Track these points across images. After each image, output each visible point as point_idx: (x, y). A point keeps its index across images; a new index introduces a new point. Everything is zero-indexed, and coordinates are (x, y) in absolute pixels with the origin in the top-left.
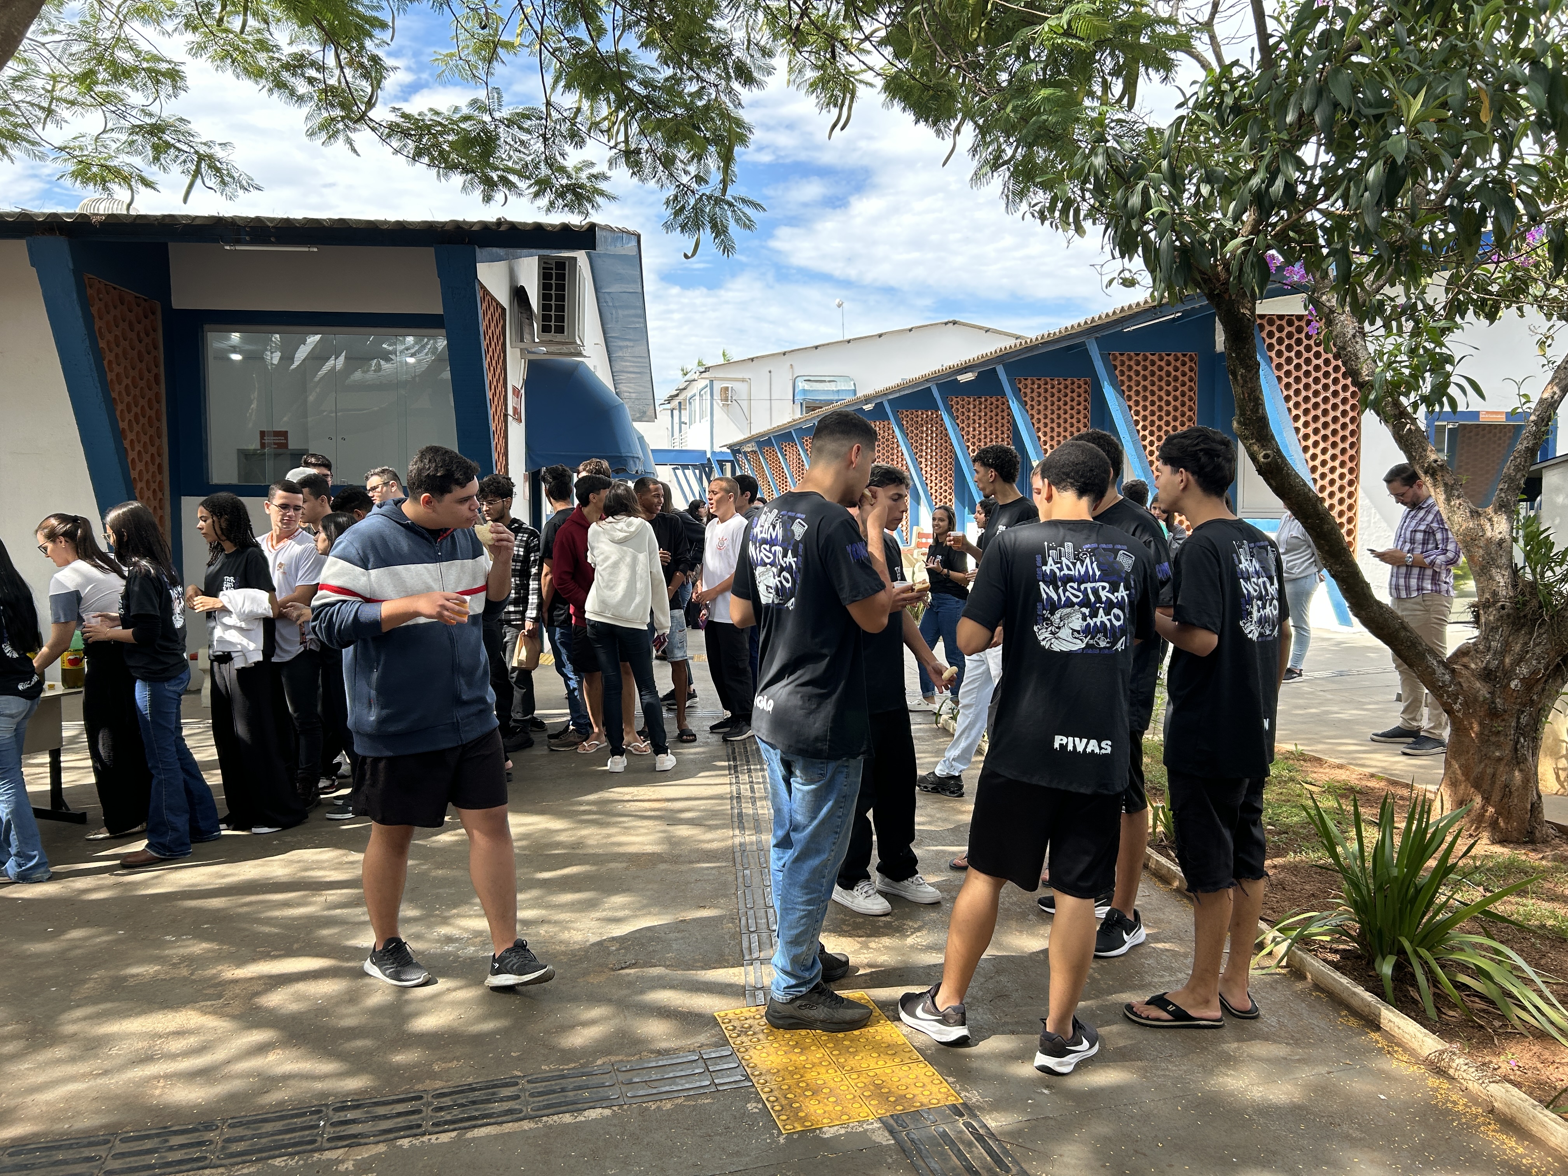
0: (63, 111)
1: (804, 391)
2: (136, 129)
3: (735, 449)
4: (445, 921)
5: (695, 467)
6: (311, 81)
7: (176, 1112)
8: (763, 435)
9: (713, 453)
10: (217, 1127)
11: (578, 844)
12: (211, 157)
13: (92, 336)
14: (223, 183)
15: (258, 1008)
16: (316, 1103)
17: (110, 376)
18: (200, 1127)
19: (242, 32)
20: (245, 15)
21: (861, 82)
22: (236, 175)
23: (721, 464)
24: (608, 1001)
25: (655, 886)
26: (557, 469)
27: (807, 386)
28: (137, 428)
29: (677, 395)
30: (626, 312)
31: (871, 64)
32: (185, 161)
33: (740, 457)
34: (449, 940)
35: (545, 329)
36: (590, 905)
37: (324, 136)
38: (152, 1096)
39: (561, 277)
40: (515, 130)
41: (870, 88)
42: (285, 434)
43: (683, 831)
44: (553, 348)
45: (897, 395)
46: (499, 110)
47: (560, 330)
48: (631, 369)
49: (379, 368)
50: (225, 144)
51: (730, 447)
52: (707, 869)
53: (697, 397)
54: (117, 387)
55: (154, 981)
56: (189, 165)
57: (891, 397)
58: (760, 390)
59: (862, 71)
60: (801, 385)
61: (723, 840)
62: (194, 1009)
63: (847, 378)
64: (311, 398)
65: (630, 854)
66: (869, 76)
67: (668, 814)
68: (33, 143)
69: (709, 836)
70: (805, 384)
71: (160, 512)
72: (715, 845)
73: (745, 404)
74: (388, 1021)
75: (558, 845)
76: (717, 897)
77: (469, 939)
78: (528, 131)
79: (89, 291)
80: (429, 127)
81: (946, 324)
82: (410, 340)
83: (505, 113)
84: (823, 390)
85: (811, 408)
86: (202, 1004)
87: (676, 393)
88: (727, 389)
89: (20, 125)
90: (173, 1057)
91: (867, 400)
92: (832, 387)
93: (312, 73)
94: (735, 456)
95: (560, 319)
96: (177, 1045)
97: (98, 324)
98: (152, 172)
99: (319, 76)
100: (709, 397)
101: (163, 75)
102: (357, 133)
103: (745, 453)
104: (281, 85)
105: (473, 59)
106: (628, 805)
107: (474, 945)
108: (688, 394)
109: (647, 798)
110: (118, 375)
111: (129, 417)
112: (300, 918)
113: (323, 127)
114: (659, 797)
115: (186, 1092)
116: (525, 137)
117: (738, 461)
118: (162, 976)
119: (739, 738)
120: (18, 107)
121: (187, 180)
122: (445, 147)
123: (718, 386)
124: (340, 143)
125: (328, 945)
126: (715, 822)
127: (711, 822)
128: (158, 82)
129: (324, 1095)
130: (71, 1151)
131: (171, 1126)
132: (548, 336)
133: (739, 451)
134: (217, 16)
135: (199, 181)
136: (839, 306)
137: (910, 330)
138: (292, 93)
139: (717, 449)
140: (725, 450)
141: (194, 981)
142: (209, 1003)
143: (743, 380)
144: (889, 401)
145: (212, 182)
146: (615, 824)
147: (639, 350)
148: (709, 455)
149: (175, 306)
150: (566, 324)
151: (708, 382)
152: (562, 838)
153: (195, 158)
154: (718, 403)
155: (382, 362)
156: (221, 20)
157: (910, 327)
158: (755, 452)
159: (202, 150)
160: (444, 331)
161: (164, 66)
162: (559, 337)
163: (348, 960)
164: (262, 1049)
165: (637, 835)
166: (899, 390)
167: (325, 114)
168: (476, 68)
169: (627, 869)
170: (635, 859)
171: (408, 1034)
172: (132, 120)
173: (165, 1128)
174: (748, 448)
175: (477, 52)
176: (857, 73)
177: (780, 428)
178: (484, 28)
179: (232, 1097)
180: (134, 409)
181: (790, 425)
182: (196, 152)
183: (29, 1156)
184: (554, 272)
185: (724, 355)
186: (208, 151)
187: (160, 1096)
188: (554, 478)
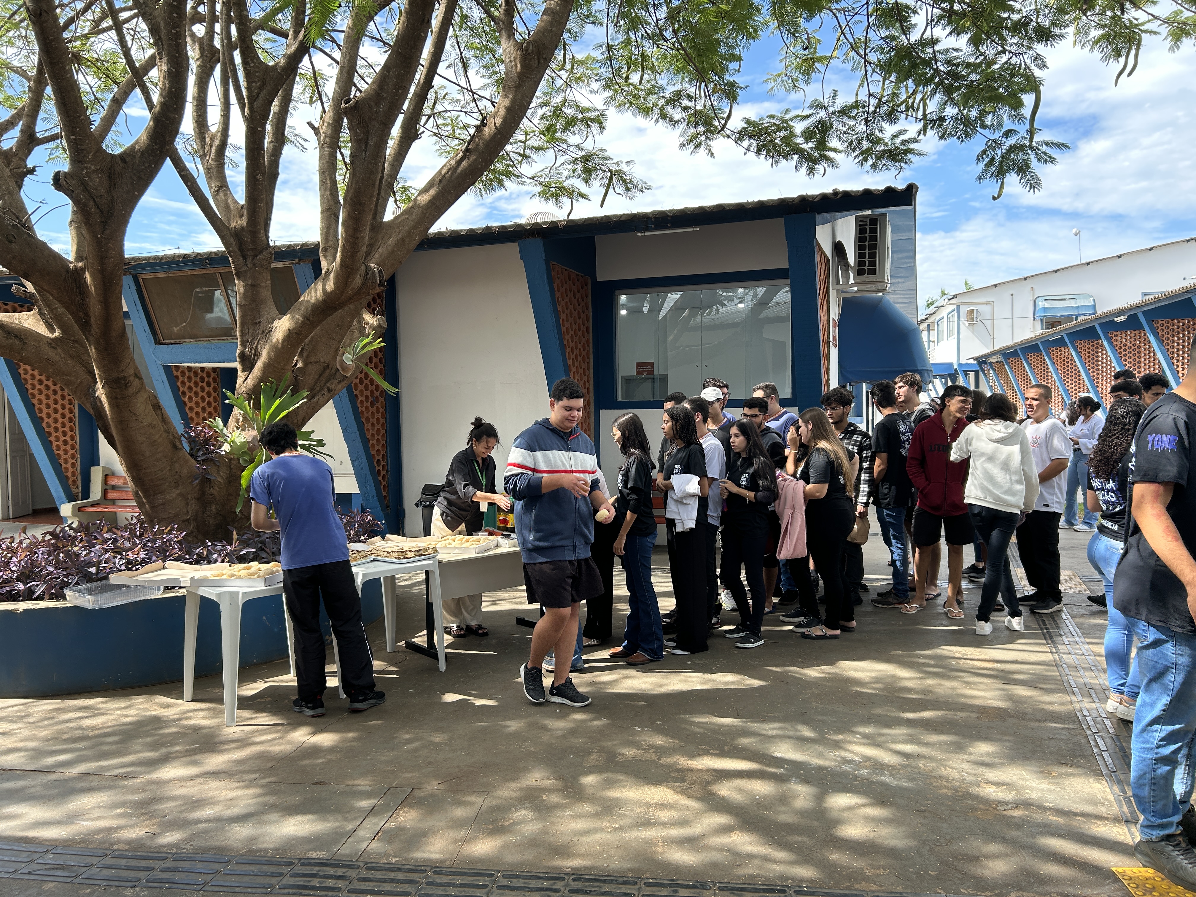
0: (534, 156)
1: (1045, 309)
2: (574, 161)
3: (982, 361)
4: (837, 745)
5: (942, 377)
6: (685, 109)
7: (677, 868)
8: (1009, 348)
9: (960, 365)
10: (710, 888)
11: (925, 691)
12: (619, 172)
13: (554, 303)
14: (628, 189)
15: (713, 794)
16: (779, 883)
17: (563, 329)
18: (698, 884)
19: (640, 83)
20: (642, 70)
21: (1146, 31)
22: (635, 182)
23: (966, 373)
24: (1004, 840)
25: (1011, 738)
26: (882, 383)
27: (1047, 305)
28: (577, 364)
29: (926, 319)
30: (900, 256)
31: (1156, 14)
32: (602, 178)
33: (985, 367)
34: (847, 761)
35: (860, 273)
36: (959, 748)
37: (691, 147)
38: (657, 852)
39: (874, 231)
40: (845, 119)
41: (1154, 36)
42: (651, 364)
43: (1022, 691)
44: (864, 287)
45: (1153, 306)
46: (832, 106)
47: (872, 272)
48: (901, 301)
49: (717, 311)
50: (629, 162)
51: (976, 359)
52: (1056, 728)
53: (945, 320)
54: (566, 337)
55: (634, 760)
56: (605, 180)
57: (1145, 309)
58: (1002, 310)
59: (1149, 21)
60: (1041, 304)
61: (1063, 704)
62: (667, 787)
63: (1087, 295)
64: (670, 338)
65: (977, 706)
66: (1153, 26)
67: (1001, 674)
68: (518, 177)
69: (1048, 698)
70: (1044, 302)
71: (588, 420)
72: (1056, 708)
73: (988, 323)
74: (815, 823)
75: (909, 690)
76: (1076, 757)
77: (860, 762)
78: (855, 118)
79: (553, 273)
80: (766, 128)
81: (1188, 241)
82: (741, 290)
83: (838, 106)
84: (1061, 308)
85: (1051, 323)
86: (673, 784)
87: (925, 317)
88: (972, 311)
89: (511, 166)
90: (664, 824)
91: (1120, 312)
92: (1073, 304)
93: (685, 103)
94: (981, 367)
95: (873, 263)
96: (665, 815)
97: (557, 294)
98: (583, 188)
99: (691, 104)
100: (956, 319)
101: (592, 120)
102: (714, 141)
103: (991, 364)
104: (664, 116)
105: (795, 74)
106: (961, 662)
107: (866, 768)
108: (937, 317)
109: (976, 657)
110: (567, 328)
111: (573, 356)
112: (723, 726)
113: (691, 141)
114: (987, 657)
115: (680, 854)
116: (852, 123)
117: (983, 371)
118: (639, 758)
119: (1046, 611)
120: (508, 155)
121: (603, 190)
122: (778, 141)
123: (964, 309)
124: (702, 151)
125: (752, 752)
126: (1048, 686)
127: (1044, 686)
128: (589, 126)
129: (783, 877)
130: (613, 886)
131: (677, 880)
132: (862, 278)
133: (985, 362)
134: (624, 75)
135: (611, 190)
136: (1076, 234)
137: (1151, 249)
138: (671, 120)
139: (963, 361)
140: (972, 362)
141: (662, 765)
142: (677, 784)
143: (987, 303)
144: (1144, 313)
145: (620, 189)
146: (955, 678)
147: (908, 284)
148: (955, 367)
149: (599, 279)
150: (877, 267)
151: (955, 306)
152: (910, 684)
153: (609, 174)
154: (964, 324)
155: (719, 307)
156: (627, 78)
157: (1150, 247)
158: (1000, 362)
159: (614, 168)
160: (788, 281)
161: (592, 115)
162: (872, 278)
163: (769, 765)
164: (726, 830)
165: (978, 690)
166: (1155, 303)
167: (692, 130)
168: (797, 80)
169: (979, 718)
170: (984, 711)
171: (835, 838)
172: (571, 154)
173: (673, 880)
174: (993, 360)
175: (798, 67)
176: (1143, 24)
177: (1026, 342)
178: (805, 49)
179: (714, 865)
180: (575, 351)
181: (1037, 338)
182: (610, 170)
183: (587, 884)
184: (868, 227)
185: (966, 284)
186: (618, 168)
187: (663, 853)
188: (881, 390)
